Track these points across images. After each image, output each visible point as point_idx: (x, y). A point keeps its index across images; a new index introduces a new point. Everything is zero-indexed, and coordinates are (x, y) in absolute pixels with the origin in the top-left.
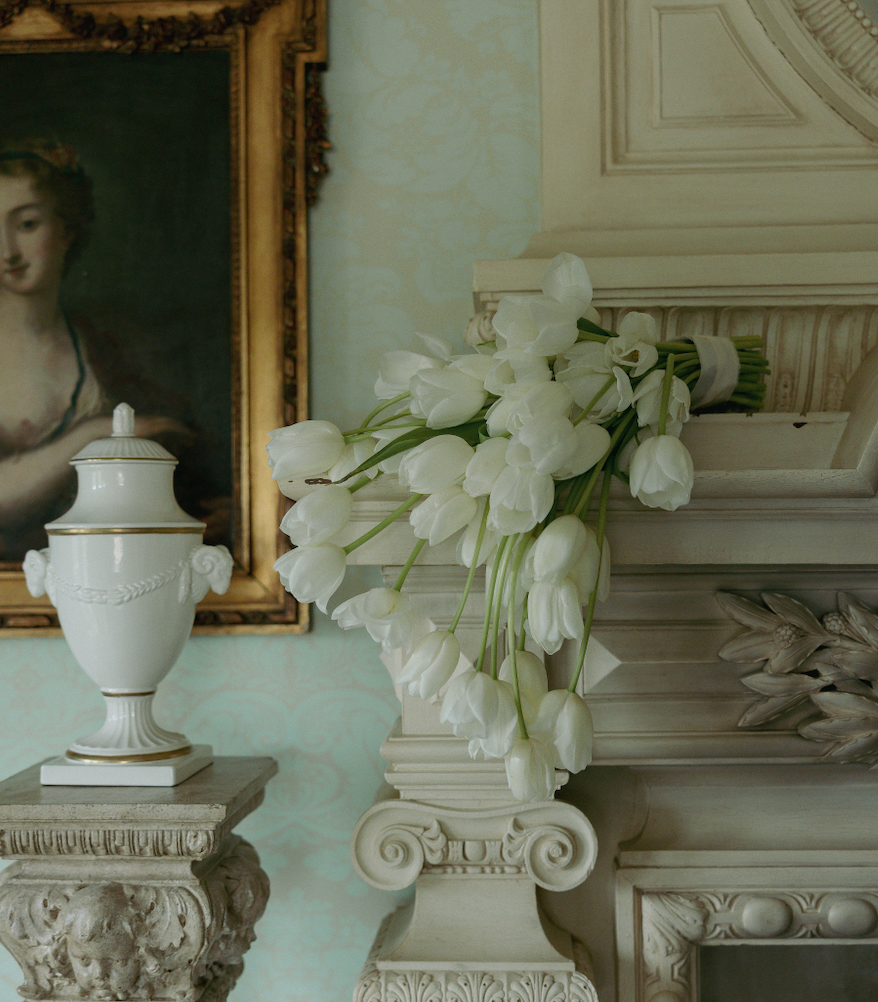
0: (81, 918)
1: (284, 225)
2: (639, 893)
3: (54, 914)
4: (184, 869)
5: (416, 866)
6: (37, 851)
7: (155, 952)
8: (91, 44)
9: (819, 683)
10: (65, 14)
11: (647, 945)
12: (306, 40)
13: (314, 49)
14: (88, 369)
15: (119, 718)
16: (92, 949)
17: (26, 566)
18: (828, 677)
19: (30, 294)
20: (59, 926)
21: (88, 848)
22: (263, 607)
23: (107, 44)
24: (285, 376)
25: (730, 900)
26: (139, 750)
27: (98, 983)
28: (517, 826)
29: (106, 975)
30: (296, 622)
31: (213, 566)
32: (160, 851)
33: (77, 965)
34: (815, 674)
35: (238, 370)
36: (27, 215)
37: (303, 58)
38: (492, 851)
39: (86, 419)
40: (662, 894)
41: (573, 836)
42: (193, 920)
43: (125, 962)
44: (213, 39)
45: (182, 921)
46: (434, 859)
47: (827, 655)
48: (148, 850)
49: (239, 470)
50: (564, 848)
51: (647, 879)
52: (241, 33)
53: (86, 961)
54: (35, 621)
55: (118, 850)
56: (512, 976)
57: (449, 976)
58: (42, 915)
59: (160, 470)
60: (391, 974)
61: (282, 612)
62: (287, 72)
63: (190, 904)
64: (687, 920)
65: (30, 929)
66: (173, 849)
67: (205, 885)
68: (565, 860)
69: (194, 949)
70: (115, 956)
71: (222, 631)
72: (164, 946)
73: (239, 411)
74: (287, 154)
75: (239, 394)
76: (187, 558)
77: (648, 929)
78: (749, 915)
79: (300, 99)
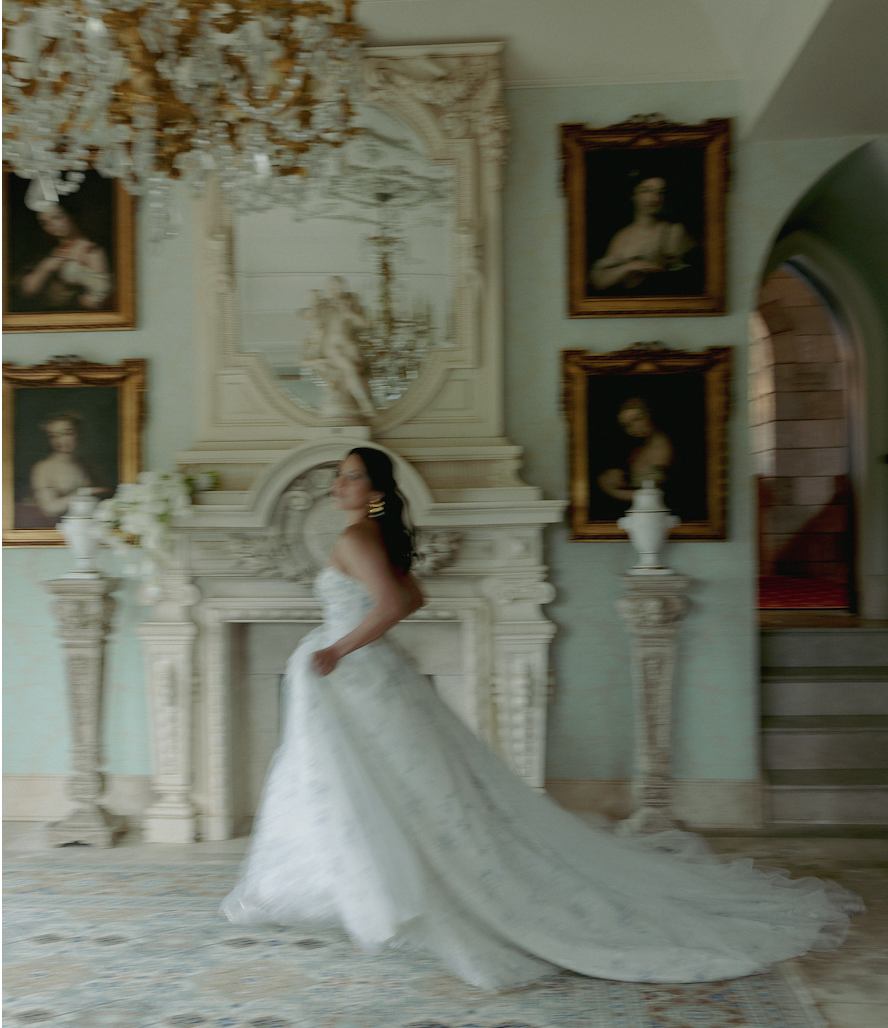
2: (210, 609)
4: (96, 597)
6: (62, 593)
8: (87, 385)
10: (79, 377)
12: (141, 386)
15: (83, 563)
21: (72, 592)
26: (88, 571)
32: (90, 593)
40: (217, 609)
42: (98, 607)
44: (116, 384)
47: (249, 549)
48: (87, 592)
52: (124, 383)
55: (79, 592)
56: (176, 625)
63: (99, 604)
66: (94, 592)
67: (104, 601)
69: (99, 615)
72: (90, 614)
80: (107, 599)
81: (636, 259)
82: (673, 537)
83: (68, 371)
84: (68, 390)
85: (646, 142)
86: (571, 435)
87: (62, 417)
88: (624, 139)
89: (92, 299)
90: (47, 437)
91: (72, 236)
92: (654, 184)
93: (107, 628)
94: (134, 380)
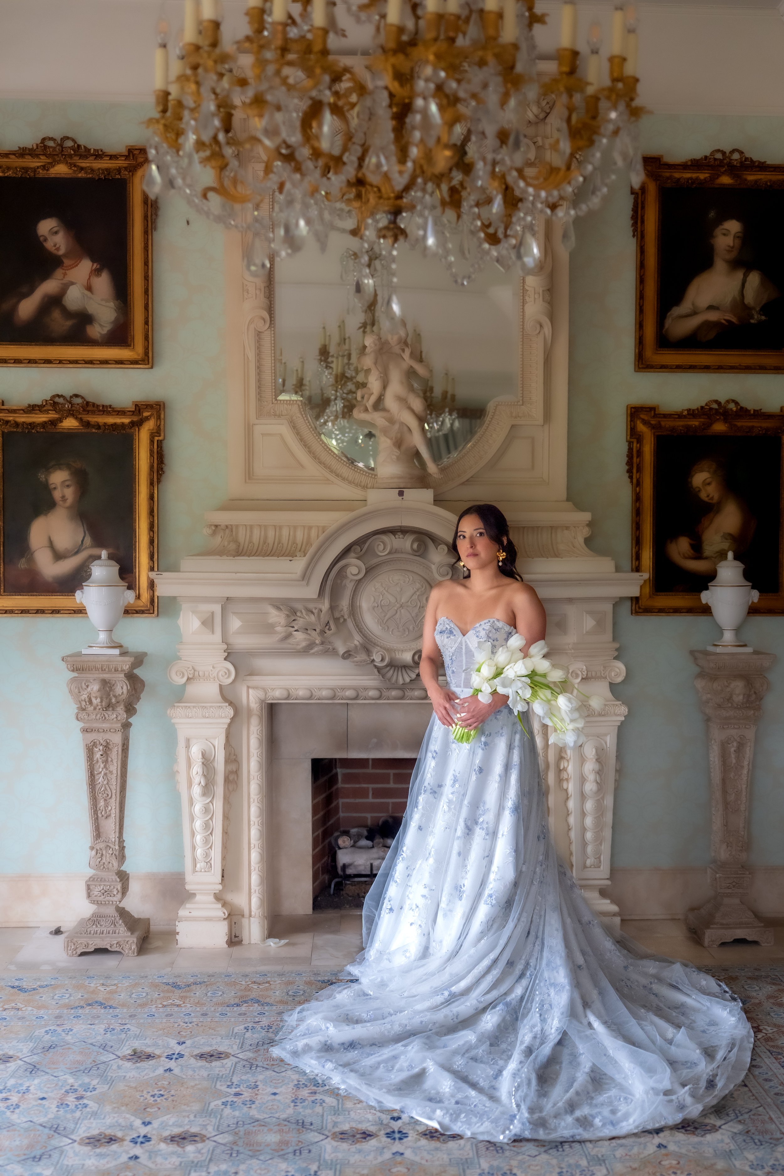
0: (95, 687)
1: (150, 490)
2: (248, 687)
3: (87, 686)
4: (122, 675)
5: (185, 679)
6: (83, 670)
7: (115, 696)
8: (89, 430)
9: (294, 629)
10: (81, 420)
11: (250, 701)
12: (157, 433)
13: (160, 436)
14: (87, 532)
15: (102, 637)
16: (98, 694)
17: (76, 595)
18: (296, 628)
19: (68, 508)
20: (89, 689)
21: (97, 669)
22: (143, 609)
23: (94, 430)
24: (150, 537)
25: (273, 689)
26: (109, 645)
27: (99, 704)
28: (213, 667)
29: (101, 702)
30: (153, 613)
31: (130, 596)
32: (116, 670)
33: (94, 700)
34: (293, 627)
35: (136, 534)
36: (67, 483)
37: (156, 438)
38: (207, 674)
39: (86, 548)
40: (255, 688)
41: (229, 670)
42: (125, 687)
43: (107, 698)
44: (128, 431)
45: (122, 688)
46: (191, 676)
47: (296, 622)
48: (113, 670)
49: (136, 565)
50: (226, 673)
51: (250, 684)
52: (137, 429)
53: (96, 698)
54: (69, 612)
55: (105, 670)
56: (211, 707)
57: (194, 707)
58: (84, 686)
59: (115, 569)
60: (178, 707)
61: (149, 610)
62: (152, 441)
63: (124, 684)
64: (261, 694)
65: (81, 690)
66: (120, 669)
67: (128, 680)
68: (226, 676)
69: (124, 696)
70: (104, 696)
71: (130, 615)
72: (117, 694)
73: (136, 547)
74: (151, 467)
75: (136, 542)
76: (123, 593)
77: (251, 697)
78: (277, 693)
79: (155, 451)
80: (132, 678)
81: (711, 308)
82: (753, 611)
83: (71, 413)
84: (70, 436)
85: (726, 180)
86: (637, 498)
87: (59, 466)
88: (703, 176)
89: (96, 331)
90: (47, 489)
91: (75, 255)
92: (733, 226)
93: (130, 710)
94: (150, 425)
